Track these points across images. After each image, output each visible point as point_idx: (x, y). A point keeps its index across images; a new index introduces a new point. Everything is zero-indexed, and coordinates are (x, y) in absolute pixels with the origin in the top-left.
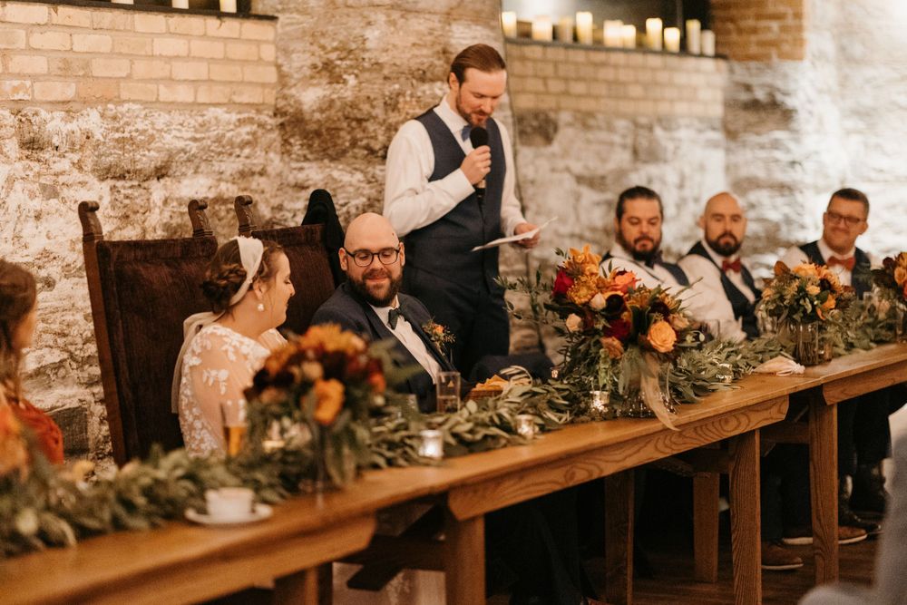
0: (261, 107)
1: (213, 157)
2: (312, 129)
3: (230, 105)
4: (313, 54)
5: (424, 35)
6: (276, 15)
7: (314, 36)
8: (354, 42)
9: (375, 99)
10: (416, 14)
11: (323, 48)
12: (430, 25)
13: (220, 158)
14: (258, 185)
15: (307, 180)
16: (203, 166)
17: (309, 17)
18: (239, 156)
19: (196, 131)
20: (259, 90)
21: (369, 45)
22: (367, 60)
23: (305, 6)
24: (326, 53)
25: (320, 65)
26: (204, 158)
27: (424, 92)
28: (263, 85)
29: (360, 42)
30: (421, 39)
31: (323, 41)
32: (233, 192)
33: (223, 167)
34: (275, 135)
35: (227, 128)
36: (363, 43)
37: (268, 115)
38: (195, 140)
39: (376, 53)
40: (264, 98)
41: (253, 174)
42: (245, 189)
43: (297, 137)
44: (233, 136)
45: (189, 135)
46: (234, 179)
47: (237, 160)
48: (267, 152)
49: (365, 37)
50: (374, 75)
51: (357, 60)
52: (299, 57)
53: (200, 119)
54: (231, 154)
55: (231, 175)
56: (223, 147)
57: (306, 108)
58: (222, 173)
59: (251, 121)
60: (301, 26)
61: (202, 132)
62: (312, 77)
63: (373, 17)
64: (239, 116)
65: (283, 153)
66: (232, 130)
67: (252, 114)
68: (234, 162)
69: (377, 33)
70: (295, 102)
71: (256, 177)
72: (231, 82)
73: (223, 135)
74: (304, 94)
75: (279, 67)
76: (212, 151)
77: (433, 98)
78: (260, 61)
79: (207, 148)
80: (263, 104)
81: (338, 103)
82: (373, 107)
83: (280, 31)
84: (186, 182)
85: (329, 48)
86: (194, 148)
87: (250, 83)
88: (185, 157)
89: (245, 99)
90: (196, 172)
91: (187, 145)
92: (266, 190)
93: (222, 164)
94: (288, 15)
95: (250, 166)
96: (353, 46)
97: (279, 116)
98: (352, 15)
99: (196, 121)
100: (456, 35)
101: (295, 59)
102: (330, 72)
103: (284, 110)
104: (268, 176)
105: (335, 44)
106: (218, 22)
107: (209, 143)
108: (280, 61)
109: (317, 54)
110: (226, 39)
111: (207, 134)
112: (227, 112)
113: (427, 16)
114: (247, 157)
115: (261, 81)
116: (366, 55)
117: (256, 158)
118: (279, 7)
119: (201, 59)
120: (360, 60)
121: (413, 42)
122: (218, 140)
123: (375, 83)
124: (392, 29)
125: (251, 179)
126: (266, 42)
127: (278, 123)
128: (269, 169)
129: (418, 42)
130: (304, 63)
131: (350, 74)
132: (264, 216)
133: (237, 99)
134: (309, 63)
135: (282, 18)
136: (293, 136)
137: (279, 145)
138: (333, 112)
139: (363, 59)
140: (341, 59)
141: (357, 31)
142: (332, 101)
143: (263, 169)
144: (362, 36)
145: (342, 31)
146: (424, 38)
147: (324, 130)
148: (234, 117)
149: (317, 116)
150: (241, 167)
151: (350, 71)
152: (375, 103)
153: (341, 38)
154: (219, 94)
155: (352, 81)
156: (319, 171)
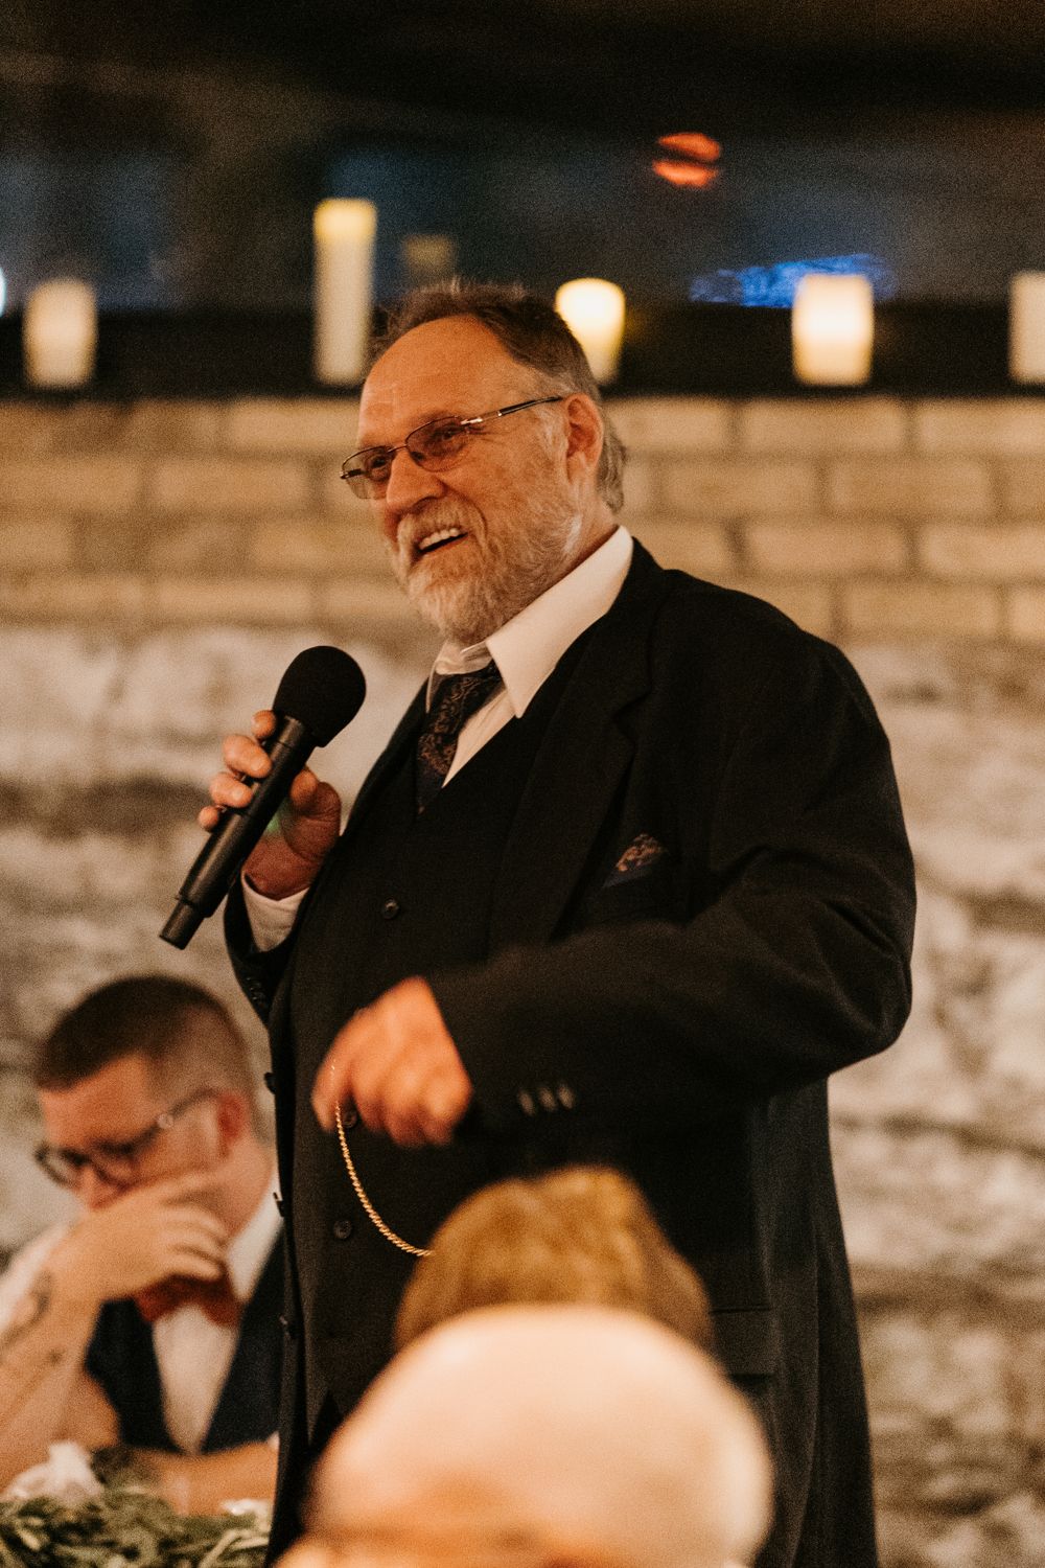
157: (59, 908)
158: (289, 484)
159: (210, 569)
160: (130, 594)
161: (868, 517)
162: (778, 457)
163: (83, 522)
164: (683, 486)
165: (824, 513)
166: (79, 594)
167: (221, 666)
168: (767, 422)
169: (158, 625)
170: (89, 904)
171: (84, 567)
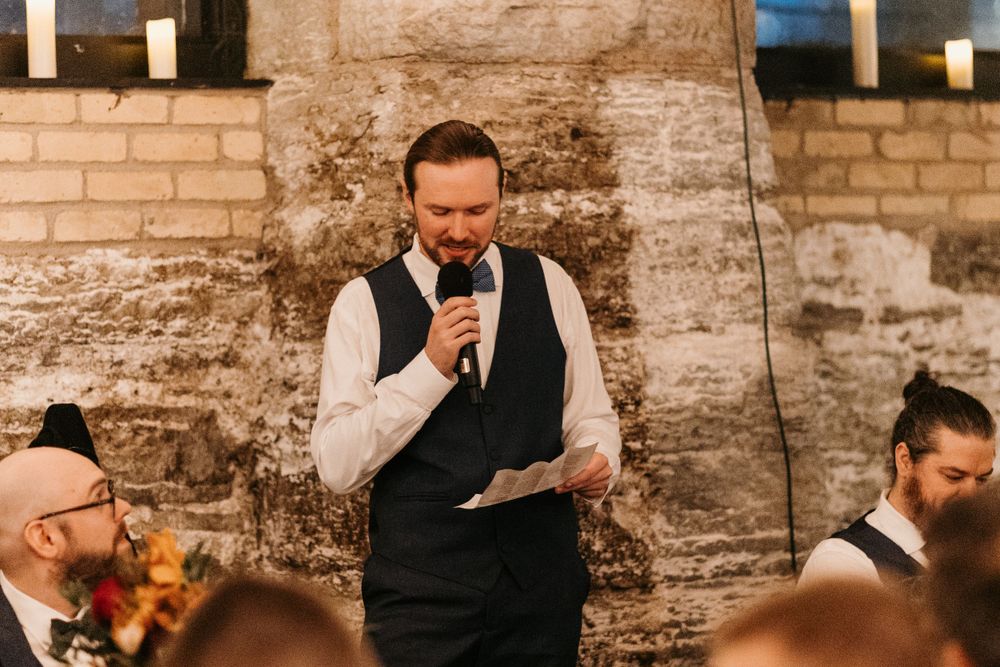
0: (224, 244)
1: (87, 336)
2: (305, 282)
3: (140, 241)
4: (309, 148)
5: (512, 106)
6: (274, 77)
7: (310, 112)
8: (359, 124)
9: (381, 227)
10: (499, 68)
11: (319, 134)
12: (539, 85)
13: (109, 337)
14: (219, 382)
15: (297, 374)
16: (66, 353)
17: (310, 79)
18: (158, 333)
19: (43, 291)
20: (220, 213)
21: (379, 128)
22: (375, 156)
23: (308, 61)
24: (323, 146)
25: (317, 165)
26: (62, 338)
27: (513, 212)
28: (229, 205)
29: (366, 124)
30: (504, 114)
31: (321, 123)
32: (149, 397)
33: (120, 353)
34: (262, 292)
35: (125, 284)
36: (370, 125)
37: (240, 257)
38: (35, 307)
39: (386, 144)
40: (231, 227)
41: (204, 364)
42: (185, 392)
43: (292, 296)
44: (141, 297)
45: (23, 299)
46: (153, 373)
47: (156, 340)
48: (242, 324)
49: (374, 114)
50: (385, 184)
51: (364, 156)
52: (294, 152)
53: (58, 271)
54: (135, 331)
55: (143, 366)
56: (114, 317)
57: (297, 242)
58: (120, 363)
59: (196, 269)
60: (298, 96)
61: (58, 293)
62: (313, 189)
63: (383, 79)
64: (159, 262)
65: (274, 326)
66: (139, 287)
67: (201, 256)
68: (146, 344)
69: (390, 106)
70: (286, 232)
71: (214, 369)
72: (143, 203)
73: (117, 297)
74: (297, 218)
75: (268, 171)
76: (87, 326)
77: (535, 221)
78: (221, 161)
79: (68, 322)
80: (230, 237)
81: (334, 236)
82: (377, 242)
83: (271, 106)
84: (22, 381)
85: (327, 136)
86: (31, 321)
87: (195, 202)
88: (12, 338)
89: (180, 230)
90: (45, 363)
91: (13, 318)
92: (237, 391)
93: (116, 348)
94: (287, 77)
95: (192, 350)
96: (358, 131)
97: (265, 258)
98: (360, 75)
99: (46, 273)
100: (618, 102)
101: (290, 155)
102: (332, 178)
103: (271, 247)
104: (245, 367)
105: (334, 128)
106: (113, 97)
107: (74, 311)
108: (271, 161)
109: (313, 146)
110: (130, 128)
111: (70, 296)
112: (129, 256)
113: (527, 70)
114: (180, 335)
115: (221, 197)
116: (375, 148)
117: (204, 336)
118: (278, 63)
119: (66, 164)
120: (368, 157)
121: (488, 118)
122: (103, 305)
123: (384, 199)
124: (427, 97)
125: (200, 373)
126: (242, 126)
127: (261, 272)
128: (246, 355)
129: (499, 118)
130: (299, 163)
131: (356, 183)
132: (231, 439)
133: (157, 231)
134: (304, 163)
135: (280, 82)
136: (286, 295)
137: (268, 311)
138: (328, 250)
139: (372, 154)
140: (343, 155)
141: (362, 105)
142: (327, 232)
143: (226, 355)
144: (369, 114)
145: (345, 104)
146: (515, 112)
147: (319, 284)
148: (146, 264)
149: (312, 259)
150: (169, 353)
151: (356, 176)
152: (380, 235)
153: (341, 116)
154: (108, 224)
155: (359, 194)
156: (314, 357)
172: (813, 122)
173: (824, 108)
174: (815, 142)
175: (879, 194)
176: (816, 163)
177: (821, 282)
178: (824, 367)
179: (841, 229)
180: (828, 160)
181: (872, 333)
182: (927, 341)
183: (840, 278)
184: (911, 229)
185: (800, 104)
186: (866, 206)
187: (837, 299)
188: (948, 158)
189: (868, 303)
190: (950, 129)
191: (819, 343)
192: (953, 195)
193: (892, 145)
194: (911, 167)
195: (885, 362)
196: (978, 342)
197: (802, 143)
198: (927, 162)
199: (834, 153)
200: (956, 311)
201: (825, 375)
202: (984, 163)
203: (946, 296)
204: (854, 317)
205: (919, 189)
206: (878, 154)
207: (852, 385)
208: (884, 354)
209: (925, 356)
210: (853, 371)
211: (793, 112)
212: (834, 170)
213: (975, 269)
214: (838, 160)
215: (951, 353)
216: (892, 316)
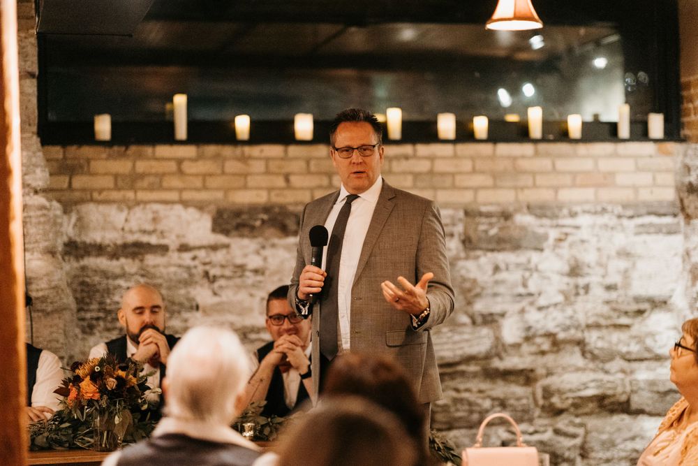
157: (116, 277)
158: (172, 166)
159: (151, 188)
160: (130, 195)
161: (319, 173)
162: (296, 158)
163: (116, 176)
164: (273, 166)
165: (309, 172)
166: (115, 195)
167: (155, 212)
168: (293, 150)
169: (138, 203)
170: (123, 275)
171: (117, 188)
172: (141, 156)
173: (148, 150)
174: (141, 166)
175: (181, 190)
176: (142, 176)
177: (144, 232)
178: (143, 272)
179: (156, 207)
180: (149, 174)
181: (174, 256)
182: (207, 260)
183: (154, 231)
184: (200, 207)
185: (133, 149)
186: (173, 196)
187: (153, 240)
188: (223, 173)
189: (172, 241)
190: (225, 159)
191: (142, 261)
192: (227, 191)
193: (188, 167)
194: (200, 178)
195: (179, 271)
196: (239, 261)
197: (134, 166)
198: (211, 175)
199: (153, 171)
200: (227, 246)
201: (143, 276)
202: (245, 175)
203: (222, 239)
204: (163, 249)
205: (205, 188)
206: (180, 172)
207: (159, 281)
208: (180, 266)
209: (207, 268)
210: (158, 274)
211: (129, 152)
212: (152, 179)
213: (239, 227)
214: (156, 175)
215: (223, 266)
216: (184, 248)
